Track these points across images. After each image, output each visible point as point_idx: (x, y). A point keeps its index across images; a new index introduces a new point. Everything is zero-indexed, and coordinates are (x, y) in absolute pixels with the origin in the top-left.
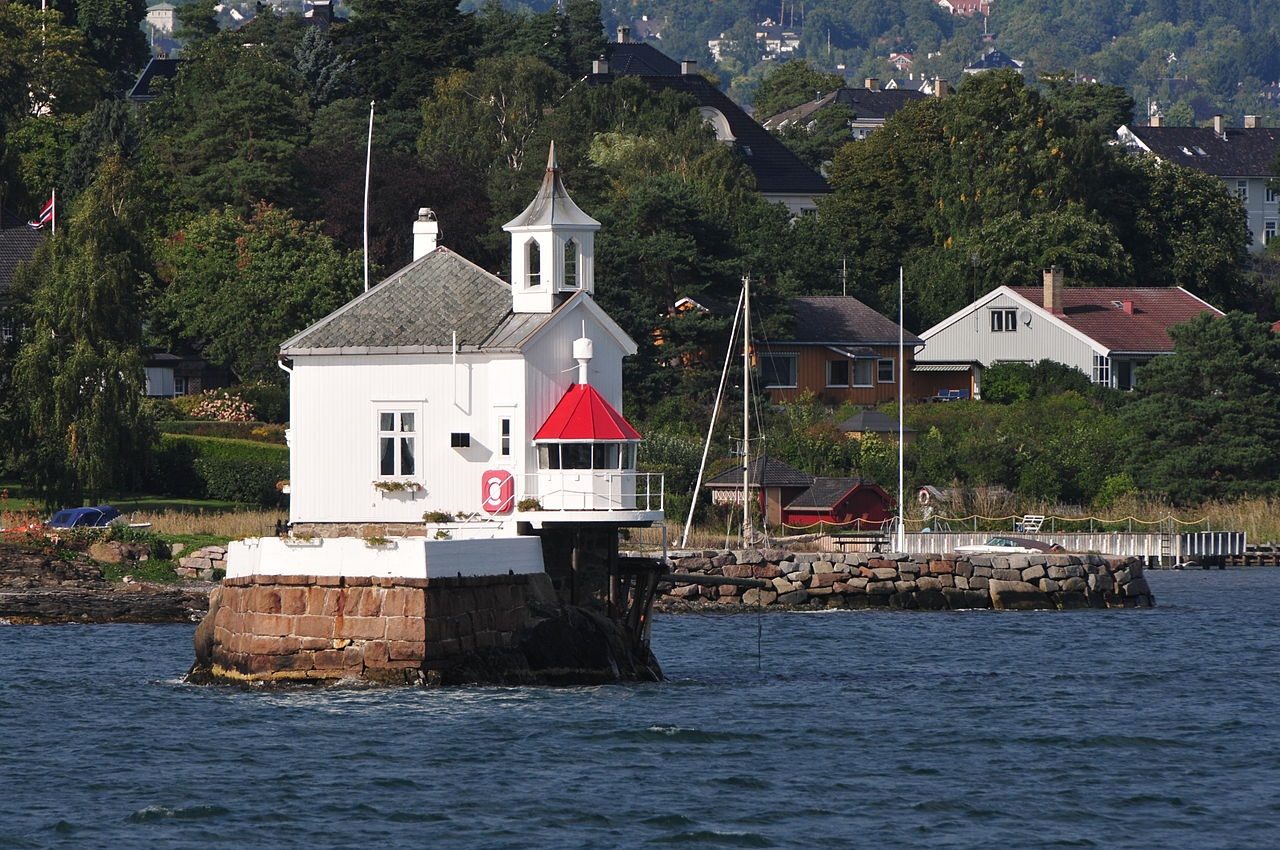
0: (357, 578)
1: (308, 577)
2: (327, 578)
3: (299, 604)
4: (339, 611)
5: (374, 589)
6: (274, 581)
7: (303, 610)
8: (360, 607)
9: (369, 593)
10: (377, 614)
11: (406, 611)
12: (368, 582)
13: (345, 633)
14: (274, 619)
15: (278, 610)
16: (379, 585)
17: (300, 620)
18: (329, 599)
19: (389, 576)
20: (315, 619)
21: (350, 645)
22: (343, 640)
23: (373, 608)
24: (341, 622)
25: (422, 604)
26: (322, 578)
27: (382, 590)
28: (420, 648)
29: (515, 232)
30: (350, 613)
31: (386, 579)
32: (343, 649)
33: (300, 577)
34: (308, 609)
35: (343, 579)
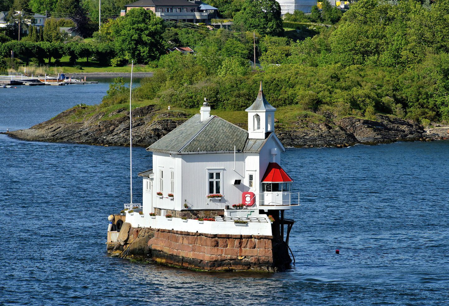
0: (247, 236)
1: (229, 235)
2: (236, 235)
3: (225, 244)
4: (240, 247)
5: (253, 239)
6: (215, 236)
7: (227, 246)
8: (248, 245)
9: (251, 241)
10: (255, 248)
11: (265, 247)
12: (250, 237)
13: (243, 254)
14: (216, 250)
15: (218, 246)
16: (255, 238)
17: (226, 249)
18: (237, 242)
19: (259, 235)
20: (231, 249)
21: (245, 258)
22: (242, 256)
23: (253, 246)
24: (241, 250)
25: (271, 244)
26: (234, 235)
27: (256, 240)
28: (271, 259)
29: (249, 112)
30: (244, 247)
31: (258, 236)
32: (242, 260)
33: (226, 235)
34: (229, 246)
35: (241, 235)
